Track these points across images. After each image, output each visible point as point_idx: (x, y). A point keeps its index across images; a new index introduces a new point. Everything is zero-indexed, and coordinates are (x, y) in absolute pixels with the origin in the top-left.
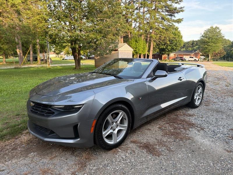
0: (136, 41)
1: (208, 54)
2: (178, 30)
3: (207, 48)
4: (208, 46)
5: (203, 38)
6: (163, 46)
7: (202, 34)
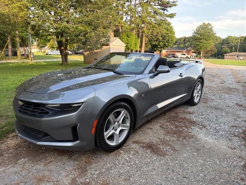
0: (128, 36)
1: (200, 51)
2: (171, 25)
3: (199, 45)
4: (200, 43)
5: (195, 34)
6: (155, 42)
7: (195, 30)
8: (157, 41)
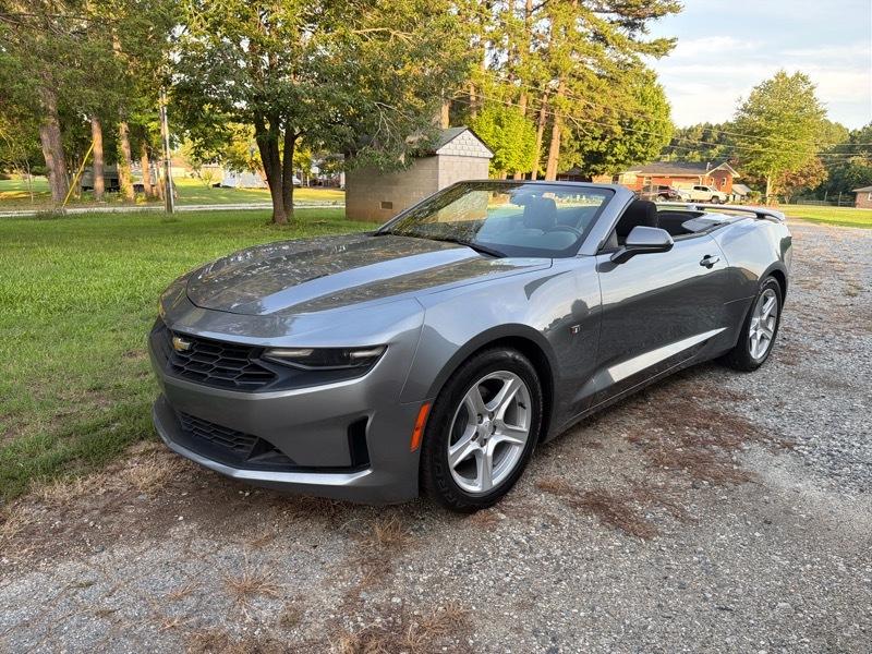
0: (498, 121)
1: (763, 176)
2: (656, 83)
3: (759, 153)
4: (764, 147)
5: (746, 115)
6: (597, 143)
7: (745, 100)
8: (603, 138)
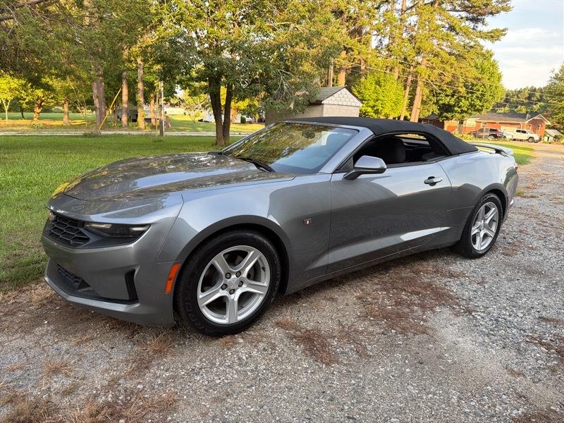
0: (378, 83)
2: (492, 59)
5: (557, 82)
6: (448, 99)
7: (557, 71)
